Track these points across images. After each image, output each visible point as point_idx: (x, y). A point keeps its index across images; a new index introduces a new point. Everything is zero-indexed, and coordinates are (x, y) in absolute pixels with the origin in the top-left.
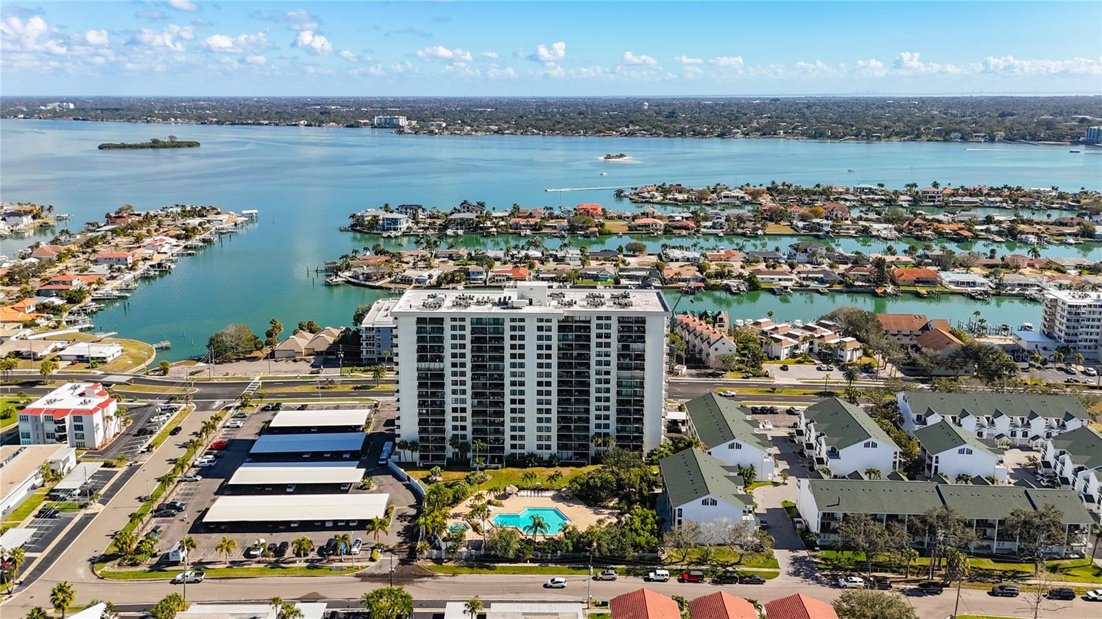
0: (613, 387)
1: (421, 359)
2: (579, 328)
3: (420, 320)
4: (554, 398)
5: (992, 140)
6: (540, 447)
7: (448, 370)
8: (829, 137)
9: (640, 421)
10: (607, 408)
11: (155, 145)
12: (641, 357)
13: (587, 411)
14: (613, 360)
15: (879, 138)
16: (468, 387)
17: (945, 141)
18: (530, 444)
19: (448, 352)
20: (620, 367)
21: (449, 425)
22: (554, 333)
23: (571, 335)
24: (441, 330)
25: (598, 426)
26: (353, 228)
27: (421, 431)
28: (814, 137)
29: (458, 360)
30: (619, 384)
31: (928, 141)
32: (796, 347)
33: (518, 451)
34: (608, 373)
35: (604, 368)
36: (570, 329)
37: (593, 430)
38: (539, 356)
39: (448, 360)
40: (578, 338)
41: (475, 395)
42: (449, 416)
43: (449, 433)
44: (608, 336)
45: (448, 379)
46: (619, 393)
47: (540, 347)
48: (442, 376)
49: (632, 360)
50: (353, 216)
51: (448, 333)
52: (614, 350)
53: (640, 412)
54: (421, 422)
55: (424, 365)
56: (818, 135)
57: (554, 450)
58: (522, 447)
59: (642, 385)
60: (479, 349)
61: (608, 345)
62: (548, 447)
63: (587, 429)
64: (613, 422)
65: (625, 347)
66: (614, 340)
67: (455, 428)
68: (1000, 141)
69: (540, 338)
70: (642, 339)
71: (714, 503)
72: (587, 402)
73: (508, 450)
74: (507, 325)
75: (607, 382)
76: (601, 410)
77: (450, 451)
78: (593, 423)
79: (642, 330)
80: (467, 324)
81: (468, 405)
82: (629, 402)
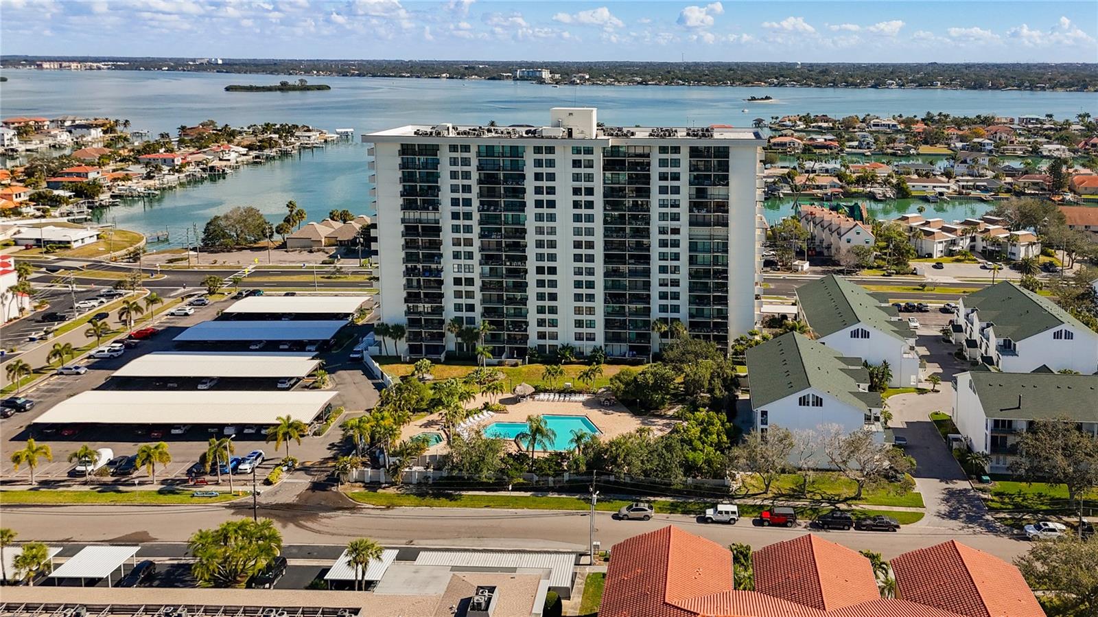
0: (684, 251)
1: (407, 206)
2: (634, 166)
3: (406, 149)
4: (599, 266)
6: (579, 337)
7: (447, 223)
8: (990, 88)
9: (723, 300)
10: (675, 283)
11: (283, 88)
12: (723, 207)
13: (647, 285)
14: (684, 211)
15: (1043, 89)
16: (476, 248)
18: (566, 333)
19: (445, 196)
20: (692, 223)
21: (449, 303)
22: (598, 171)
23: (624, 176)
24: (436, 164)
25: (663, 309)
27: (410, 311)
28: (974, 88)
29: (461, 209)
30: (693, 247)
32: (953, 243)
33: (548, 342)
34: (676, 231)
35: (670, 224)
36: (621, 165)
37: (655, 314)
38: (576, 205)
39: (446, 208)
40: (633, 179)
41: (486, 259)
42: (449, 290)
43: (449, 314)
44: (676, 177)
45: (447, 236)
46: (692, 260)
47: (576, 191)
48: (437, 230)
49: (710, 211)
51: (445, 169)
52: (684, 197)
53: (724, 287)
54: (410, 298)
55: (413, 215)
57: (600, 340)
58: (554, 336)
59: (725, 248)
60: (492, 192)
61: (676, 190)
62: (591, 338)
63: (647, 311)
64: (684, 302)
65: (701, 193)
66: (684, 183)
67: (458, 308)
69: (576, 177)
70: (724, 180)
71: (818, 402)
72: (647, 273)
73: (533, 341)
74: (529, 158)
75: (676, 244)
76: (667, 285)
77: (451, 341)
78: (655, 303)
79: (725, 166)
80: (472, 155)
81: (476, 275)
82: (707, 274)
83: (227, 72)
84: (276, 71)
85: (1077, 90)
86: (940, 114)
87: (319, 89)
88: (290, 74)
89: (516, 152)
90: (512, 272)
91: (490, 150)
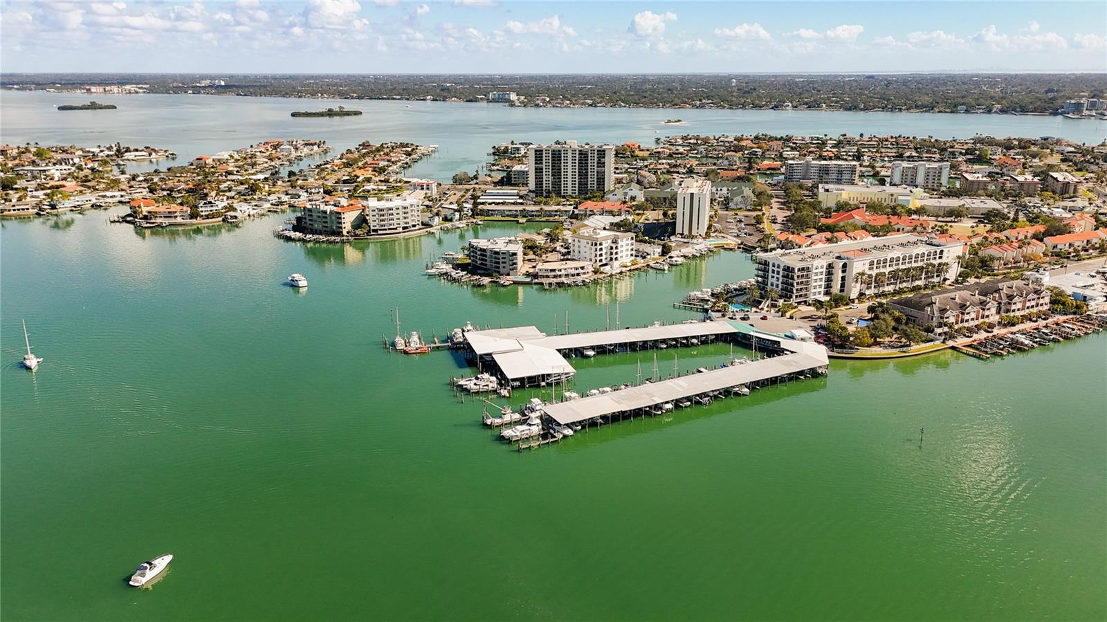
1: (536, 163)
2: (585, 154)
3: (536, 151)
5: (989, 112)
7: (544, 167)
8: (861, 110)
9: (604, 184)
11: (331, 113)
12: (604, 163)
13: (587, 183)
14: (595, 164)
15: (900, 110)
16: (550, 173)
17: (952, 112)
18: (570, 192)
19: (544, 161)
20: (598, 167)
21: (544, 185)
22: (577, 155)
23: (582, 156)
24: (542, 154)
26: (494, 154)
27: (536, 187)
28: (849, 109)
29: (547, 164)
30: (597, 172)
31: (939, 112)
34: (594, 169)
35: (593, 167)
36: (582, 154)
37: (589, 188)
38: (572, 163)
39: (544, 164)
40: (585, 157)
41: (553, 175)
42: (544, 182)
43: (544, 188)
44: (594, 157)
45: (544, 170)
46: (597, 175)
47: (572, 160)
48: (542, 169)
49: (601, 164)
50: (494, 147)
51: (544, 155)
52: (596, 161)
53: (604, 181)
54: (536, 184)
55: (537, 165)
56: (852, 108)
57: (577, 194)
59: (604, 172)
60: (554, 160)
61: (594, 160)
64: (595, 185)
65: (599, 160)
66: (596, 158)
67: (546, 186)
68: (996, 112)
69: (572, 157)
70: (604, 157)
72: (587, 178)
73: (562, 194)
74: (563, 152)
75: (594, 172)
76: (592, 180)
77: (545, 194)
78: (589, 185)
79: (604, 154)
80: (550, 152)
81: (550, 179)
82: (600, 178)
83: (245, 95)
84: (287, 94)
85: (926, 111)
86: (763, 135)
87: (355, 114)
88: (300, 97)
89: (559, 151)
90: (558, 178)
91: (554, 151)
